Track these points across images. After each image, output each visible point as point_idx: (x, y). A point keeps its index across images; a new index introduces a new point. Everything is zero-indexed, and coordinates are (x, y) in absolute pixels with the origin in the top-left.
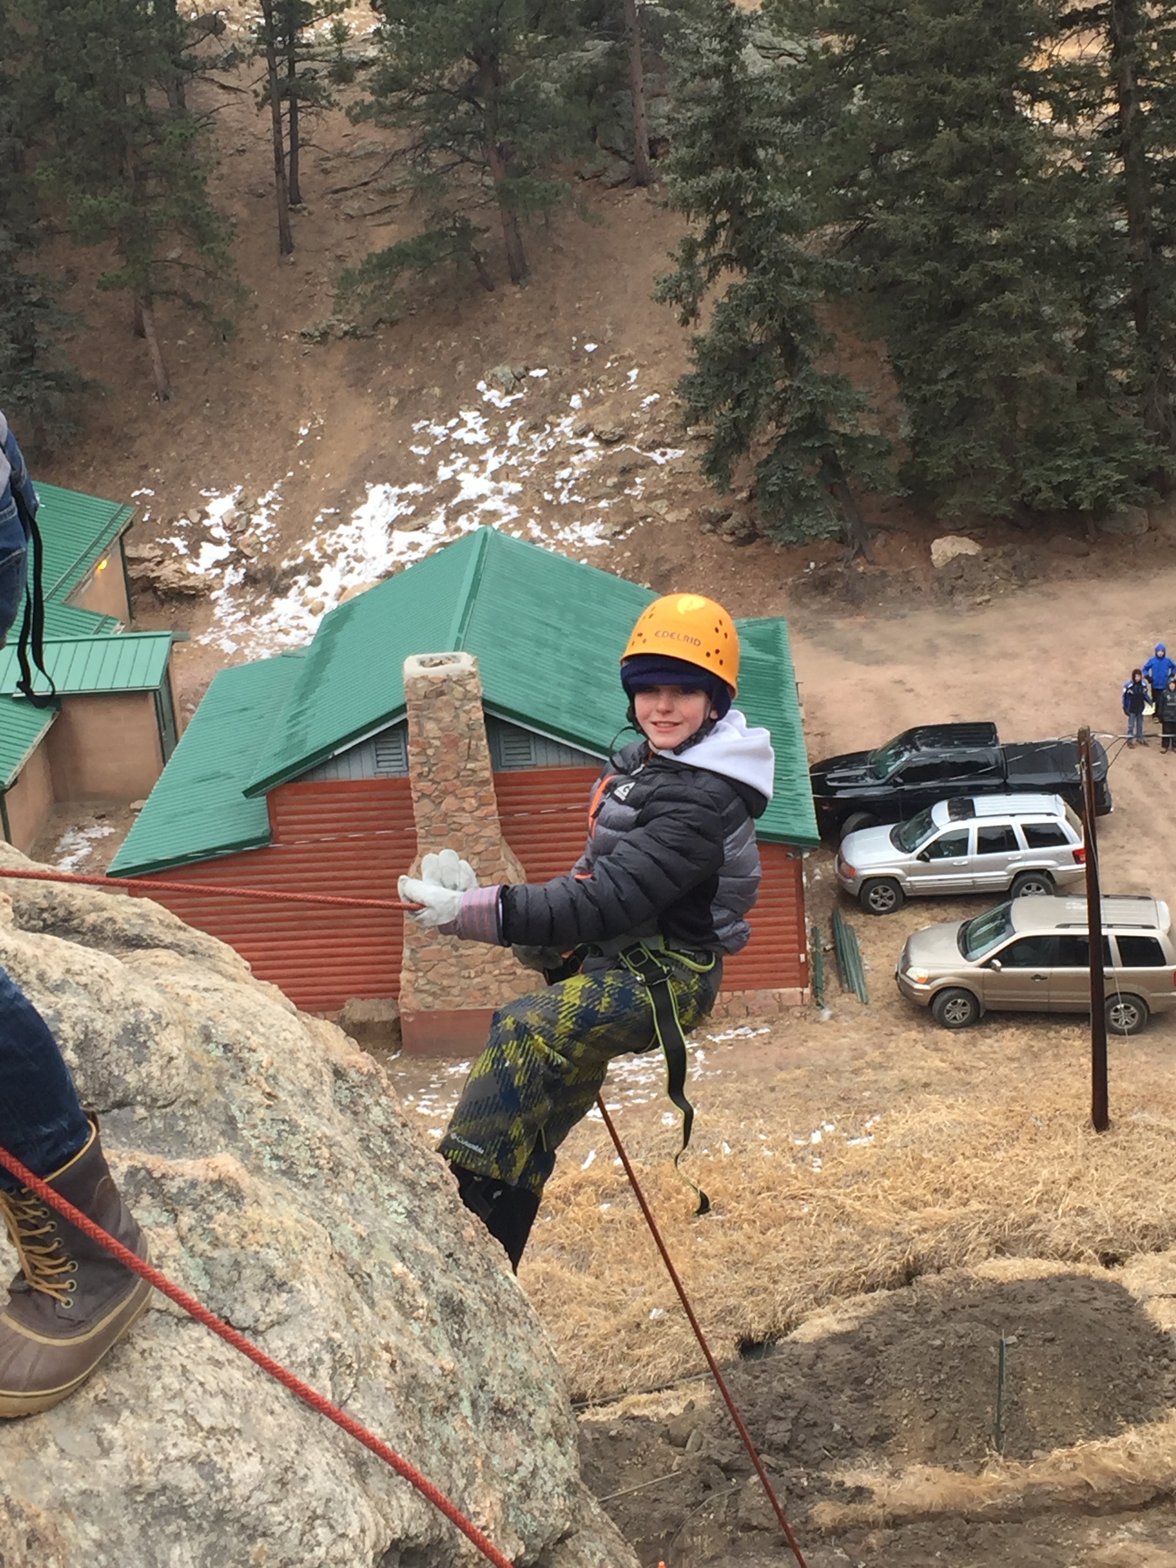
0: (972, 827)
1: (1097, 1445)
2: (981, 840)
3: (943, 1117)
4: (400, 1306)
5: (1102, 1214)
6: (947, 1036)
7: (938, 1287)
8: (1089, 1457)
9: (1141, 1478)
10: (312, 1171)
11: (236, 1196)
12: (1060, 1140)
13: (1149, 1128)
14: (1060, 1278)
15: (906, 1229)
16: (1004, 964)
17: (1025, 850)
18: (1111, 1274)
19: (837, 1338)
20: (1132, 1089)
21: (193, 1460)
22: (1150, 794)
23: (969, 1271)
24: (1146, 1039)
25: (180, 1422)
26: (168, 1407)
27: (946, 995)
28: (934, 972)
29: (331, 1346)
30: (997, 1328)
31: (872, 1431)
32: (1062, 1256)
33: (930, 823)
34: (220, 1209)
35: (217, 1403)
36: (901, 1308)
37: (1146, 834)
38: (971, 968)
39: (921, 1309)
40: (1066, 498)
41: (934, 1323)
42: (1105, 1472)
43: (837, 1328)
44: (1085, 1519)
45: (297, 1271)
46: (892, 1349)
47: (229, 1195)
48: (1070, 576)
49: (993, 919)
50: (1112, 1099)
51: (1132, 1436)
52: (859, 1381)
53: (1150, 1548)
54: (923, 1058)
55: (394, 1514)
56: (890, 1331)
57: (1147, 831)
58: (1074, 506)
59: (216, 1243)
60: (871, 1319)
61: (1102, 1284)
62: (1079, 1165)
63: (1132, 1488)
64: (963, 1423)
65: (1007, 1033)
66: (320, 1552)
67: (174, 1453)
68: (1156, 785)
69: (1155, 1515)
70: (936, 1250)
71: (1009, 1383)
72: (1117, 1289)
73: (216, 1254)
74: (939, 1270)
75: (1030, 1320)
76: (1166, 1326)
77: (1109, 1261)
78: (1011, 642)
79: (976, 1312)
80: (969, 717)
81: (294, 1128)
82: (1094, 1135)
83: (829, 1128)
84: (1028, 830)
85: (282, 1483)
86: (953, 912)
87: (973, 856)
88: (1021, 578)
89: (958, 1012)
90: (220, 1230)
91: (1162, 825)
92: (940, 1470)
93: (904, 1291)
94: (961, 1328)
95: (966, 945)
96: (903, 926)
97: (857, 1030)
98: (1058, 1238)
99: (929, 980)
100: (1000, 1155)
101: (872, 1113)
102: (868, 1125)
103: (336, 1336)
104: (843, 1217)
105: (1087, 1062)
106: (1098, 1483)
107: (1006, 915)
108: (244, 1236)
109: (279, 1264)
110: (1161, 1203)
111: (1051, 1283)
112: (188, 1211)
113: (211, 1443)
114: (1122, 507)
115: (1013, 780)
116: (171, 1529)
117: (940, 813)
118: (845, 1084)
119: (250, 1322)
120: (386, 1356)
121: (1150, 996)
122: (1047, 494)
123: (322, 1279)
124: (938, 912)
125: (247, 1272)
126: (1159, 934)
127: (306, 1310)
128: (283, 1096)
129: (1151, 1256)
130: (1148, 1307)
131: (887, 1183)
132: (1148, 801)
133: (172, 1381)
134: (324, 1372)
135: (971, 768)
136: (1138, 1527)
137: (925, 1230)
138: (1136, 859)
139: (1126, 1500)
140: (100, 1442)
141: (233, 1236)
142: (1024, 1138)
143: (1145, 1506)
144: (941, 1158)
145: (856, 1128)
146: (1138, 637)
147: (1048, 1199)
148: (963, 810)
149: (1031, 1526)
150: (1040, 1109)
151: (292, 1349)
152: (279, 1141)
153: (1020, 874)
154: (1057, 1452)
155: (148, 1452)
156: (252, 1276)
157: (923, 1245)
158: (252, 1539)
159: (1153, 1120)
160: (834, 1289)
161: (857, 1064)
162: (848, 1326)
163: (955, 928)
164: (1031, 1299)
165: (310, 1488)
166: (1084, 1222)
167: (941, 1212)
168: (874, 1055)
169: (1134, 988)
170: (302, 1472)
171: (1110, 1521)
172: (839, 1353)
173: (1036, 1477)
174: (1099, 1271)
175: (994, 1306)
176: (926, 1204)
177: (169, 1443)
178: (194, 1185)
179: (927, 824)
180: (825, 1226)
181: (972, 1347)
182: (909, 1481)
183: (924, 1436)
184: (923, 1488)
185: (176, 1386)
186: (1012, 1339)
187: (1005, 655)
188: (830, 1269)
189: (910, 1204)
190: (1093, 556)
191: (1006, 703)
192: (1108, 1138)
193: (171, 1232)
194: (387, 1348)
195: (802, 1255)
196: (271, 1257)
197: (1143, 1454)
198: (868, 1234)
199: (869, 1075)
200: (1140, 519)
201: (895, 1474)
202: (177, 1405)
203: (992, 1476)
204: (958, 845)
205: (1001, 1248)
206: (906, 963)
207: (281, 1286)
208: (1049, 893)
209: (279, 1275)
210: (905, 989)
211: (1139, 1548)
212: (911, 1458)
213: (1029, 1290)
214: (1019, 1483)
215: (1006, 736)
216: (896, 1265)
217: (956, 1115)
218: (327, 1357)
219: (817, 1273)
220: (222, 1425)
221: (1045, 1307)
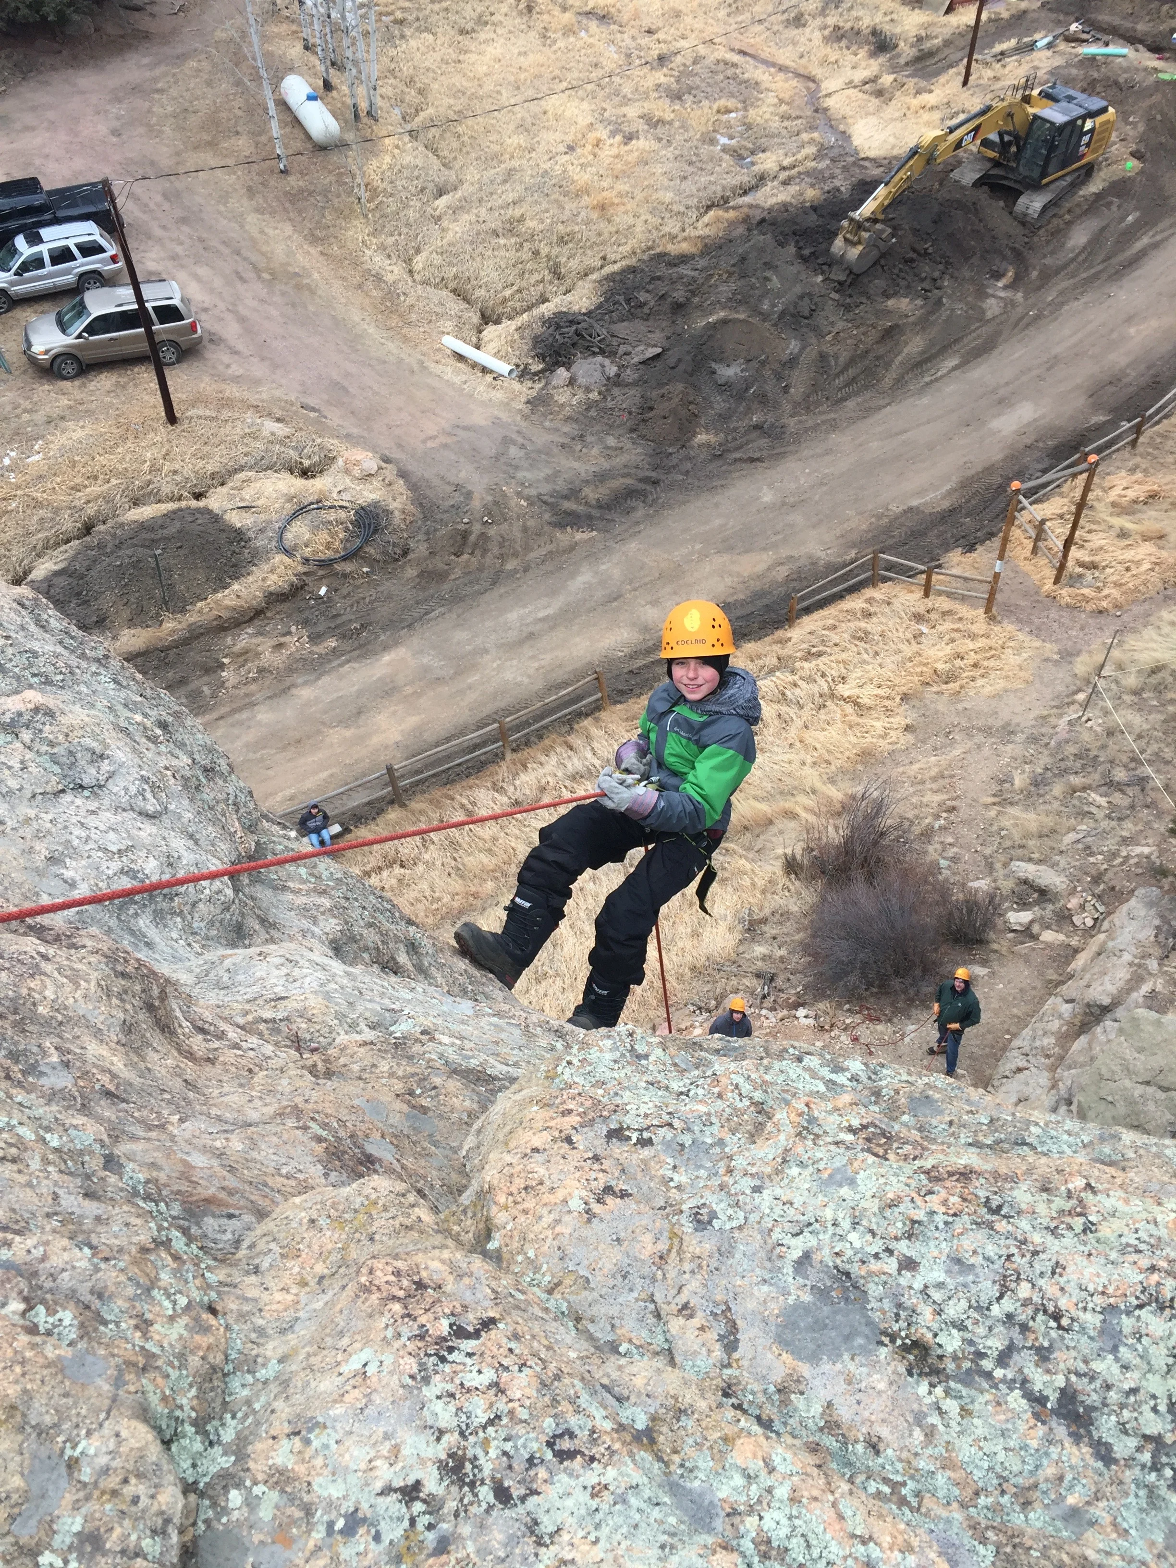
0: (43, 249)
1: (220, 595)
2: (51, 258)
3: (79, 434)
4: (148, 738)
5: (187, 471)
6: (67, 384)
7: (107, 532)
8: (216, 602)
9: (246, 606)
10: (60, 677)
11: (50, 713)
12: (152, 435)
13: (199, 417)
14: (174, 512)
15: (77, 503)
16: (91, 334)
17: (81, 260)
18: (201, 504)
19: (57, 574)
20: (184, 397)
21: (122, 871)
22: (145, 212)
23: (122, 519)
24: (184, 365)
25: (100, 854)
26: (87, 848)
27: (59, 360)
28: (48, 347)
29: (145, 780)
30: (148, 547)
31: (95, 619)
32: (171, 499)
33: (16, 250)
34: (44, 724)
35: (112, 835)
36: (89, 548)
37: (150, 238)
38: (70, 340)
39: (101, 546)
40: (38, 12)
41: (112, 553)
42: (227, 608)
43: (56, 568)
44: (223, 634)
45: (107, 746)
46: (92, 573)
47: (45, 714)
48: (53, 68)
49: (74, 307)
50: (175, 405)
51: (236, 586)
52: (79, 594)
53: (260, 639)
54: (57, 400)
55: (222, 855)
56: (87, 563)
57: (149, 237)
58: (44, 18)
59: (52, 744)
60: (74, 558)
61: (198, 510)
62: (167, 446)
63: (242, 612)
64: (145, 603)
65: (103, 376)
66: (207, 892)
67: (110, 872)
68: (146, 205)
69: (257, 622)
70: (99, 511)
71: (164, 574)
72: (207, 511)
73: (55, 750)
74: (104, 523)
75: (166, 539)
76: (239, 525)
77: (198, 496)
78: (29, 119)
79: (135, 541)
80: (18, 175)
81: (35, 654)
82: (170, 428)
83: (13, 454)
84: (79, 246)
85: (170, 865)
86: (46, 306)
87: (49, 268)
88: (22, 72)
89: (70, 369)
90: (51, 737)
91: (158, 232)
92: (139, 629)
93: (88, 538)
94: (129, 552)
95: (63, 327)
96: (18, 320)
97: (10, 390)
98: (166, 490)
99: (46, 352)
100: (120, 450)
101: (36, 439)
102: (36, 447)
103: (143, 773)
104: (38, 504)
105: (155, 385)
106: (225, 614)
107: (82, 304)
108: (67, 735)
109: (94, 744)
110: (217, 458)
111: (170, 516)
112: (24, 730)
113: (124, 859)
114: (76, 17)
115: (61, 214)
116: (131, 912)
117: (20, 242)
118: (13, 425)
119: (94, 782)
120: (169, 773)
121: (180, 340)
122: (24, 11)
123: (120, 744)
124: (36, 307)
125: (79, 755)
126: (176, 302)
127: (121, 765)
128: (13, 635)
129: (219, 489)
130: (227, 517)
131: (58, 479)
132: (145, 217)
133: (78, 831)
134: (149, 795)
135: (30, 211)
136: (250, 630)
137: (89, 502)
138: (147, 255)
139: (242, 619)
140: (66, 882)
141: (61, 738)
142: (131, 437)
143: (251, 619)
144: (86, 458)
145: (30, 452)
146: (108, 107)
147: (155, 469)
148: (34, 239)
149: (195, 644)
150: (136, 418)
151: (126, 789)
152: (31, 665)
153: (82, 275)
154: (199, 604)
155: (97, 877)
156: (83, 759)
157: (91, 510)
158: (172, 899)
159: (201, 413)
160: (46, 547)
161: (18, 411)
162: (61, 566)
163: (52, 317)
164: (162, 527)
165: (185, 862)
166: (178, 478)
167: (95, 489)
168: (27, 404)
169: (171, 337)
170: (176, 855)
171: (236, 631)
172: (62, 581)
173: (192, 620)
174: (194, 503)
175: (144, 536)
176: (86, 487)
177: (104, 867)
178: (20, 714)
179: (14, 252)
180: (29, 512)
181: (139, 561)
182: (124, 639)
183: (126, 614)
184: (133, 641)
185: (83, 834)
186: (159, 551)
187: (28, 128)
188: (40, 535)
189: (76, 488)
190: (65, 52)
191: (38, 162)
192: (179, 428)
193: (18, 745)
194: (167, 769)
195: (20, 531)
196: (88, 742)
197: (244, 593)
198: (56, 511)
199: (26, 417)
200: (88, 25)
201: (115, 638)
202: (91, 845)
203: (169, 625)
204: (37, 262)
205: (136, 502)
206: (29, 345)
207: (102, 757)
208: (103, 286)
209: (98, 751)
210: (33, 361)
211: (254, 640)
212: (121, 627)
213: (160, 522)
214: (184, 625)
215: (47, 186)
216: (78, 525)
217: (87, 431)
218: (146, 787)
219: (33, 540)
220: (123, 847)
221: (172, 530)
